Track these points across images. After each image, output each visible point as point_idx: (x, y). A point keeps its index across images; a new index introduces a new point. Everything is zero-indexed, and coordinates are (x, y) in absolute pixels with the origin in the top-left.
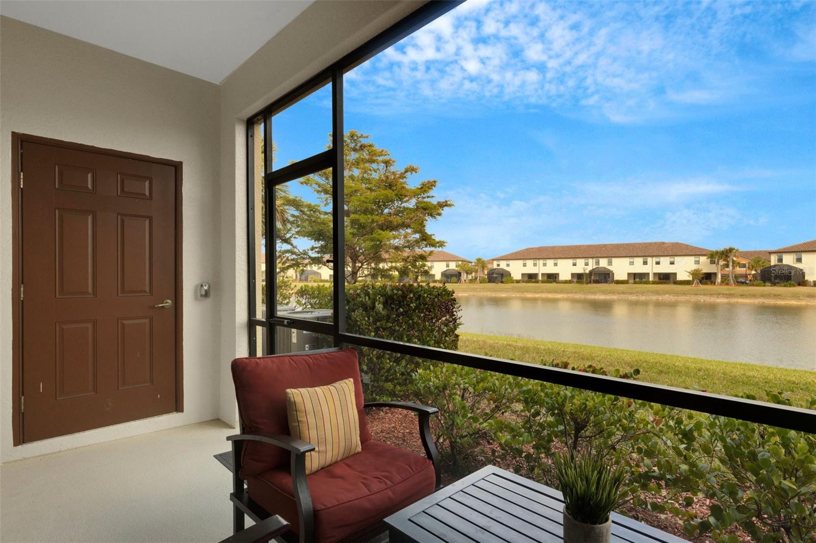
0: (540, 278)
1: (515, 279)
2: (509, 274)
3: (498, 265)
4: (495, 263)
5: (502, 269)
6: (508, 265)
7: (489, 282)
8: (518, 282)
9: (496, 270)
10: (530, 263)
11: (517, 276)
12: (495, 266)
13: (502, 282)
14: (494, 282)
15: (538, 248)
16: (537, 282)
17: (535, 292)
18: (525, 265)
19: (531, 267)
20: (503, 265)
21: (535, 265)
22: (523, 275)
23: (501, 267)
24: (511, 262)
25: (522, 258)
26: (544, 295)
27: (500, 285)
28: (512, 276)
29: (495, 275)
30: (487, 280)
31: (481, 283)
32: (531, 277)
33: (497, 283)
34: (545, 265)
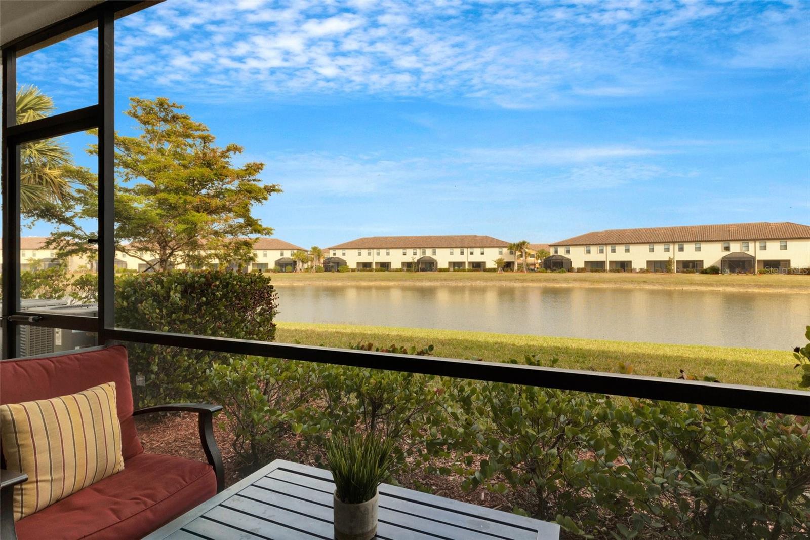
0: (374, 267)
1: (350, 267)
2: (344, 263)
3: (334, 254)
4: (331, 252)
5: (338, 258)
6: (344, 254)
7: (325, 271)
8: (353, 270)
9: (332, 259)
10: (364, 252)
11: (352, 264)
12: (331, 255)
13: (338, 271)
14: (330, 271)
15: (371, 238)
16: (371, 270)
17: (369, 280)
18: (360, 254)
19: (365, 257)
20: (339, 254)
21: (369, 254)
22: (358, 264)
23: (337, 256)
24: (347, 251)
25: (357, 247)
26: (377, 283)
27: (336, 273)
28: (347, 265)
29: (331, 264)
30: (323, 269)
31: (317, 272)
32: (366, 266)
33: (333, 272)
34: (378, 254)
